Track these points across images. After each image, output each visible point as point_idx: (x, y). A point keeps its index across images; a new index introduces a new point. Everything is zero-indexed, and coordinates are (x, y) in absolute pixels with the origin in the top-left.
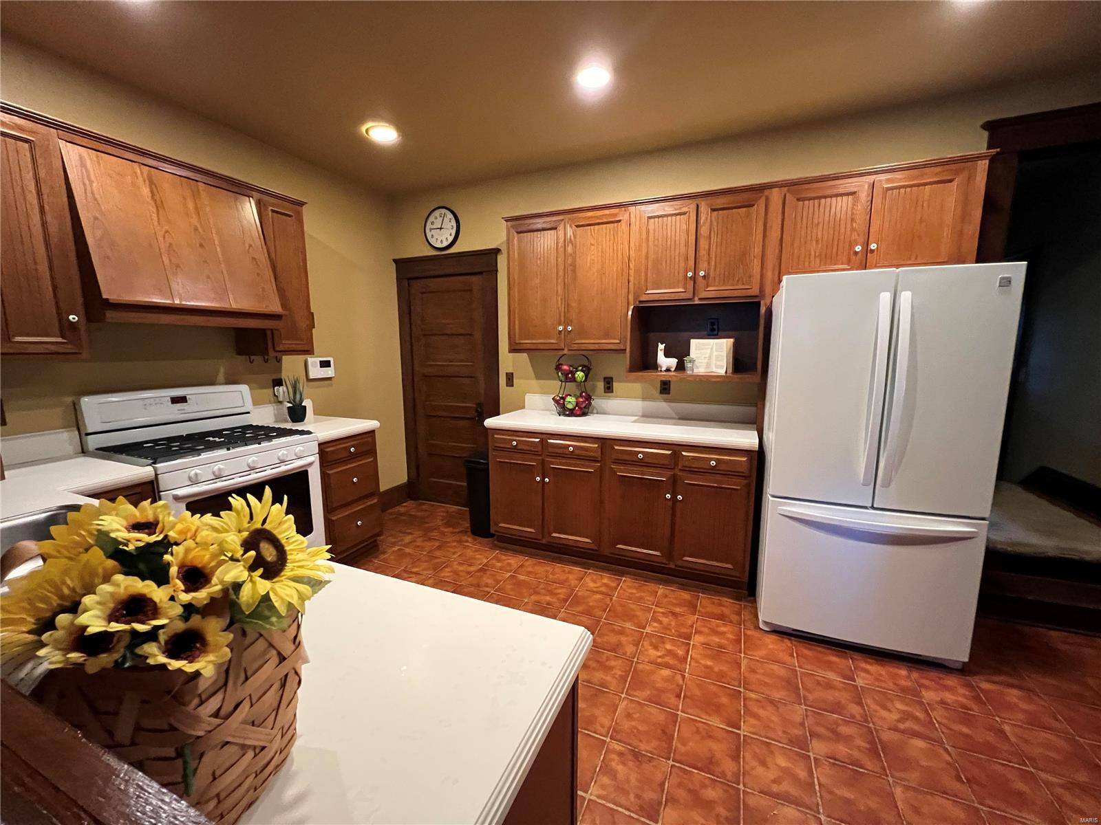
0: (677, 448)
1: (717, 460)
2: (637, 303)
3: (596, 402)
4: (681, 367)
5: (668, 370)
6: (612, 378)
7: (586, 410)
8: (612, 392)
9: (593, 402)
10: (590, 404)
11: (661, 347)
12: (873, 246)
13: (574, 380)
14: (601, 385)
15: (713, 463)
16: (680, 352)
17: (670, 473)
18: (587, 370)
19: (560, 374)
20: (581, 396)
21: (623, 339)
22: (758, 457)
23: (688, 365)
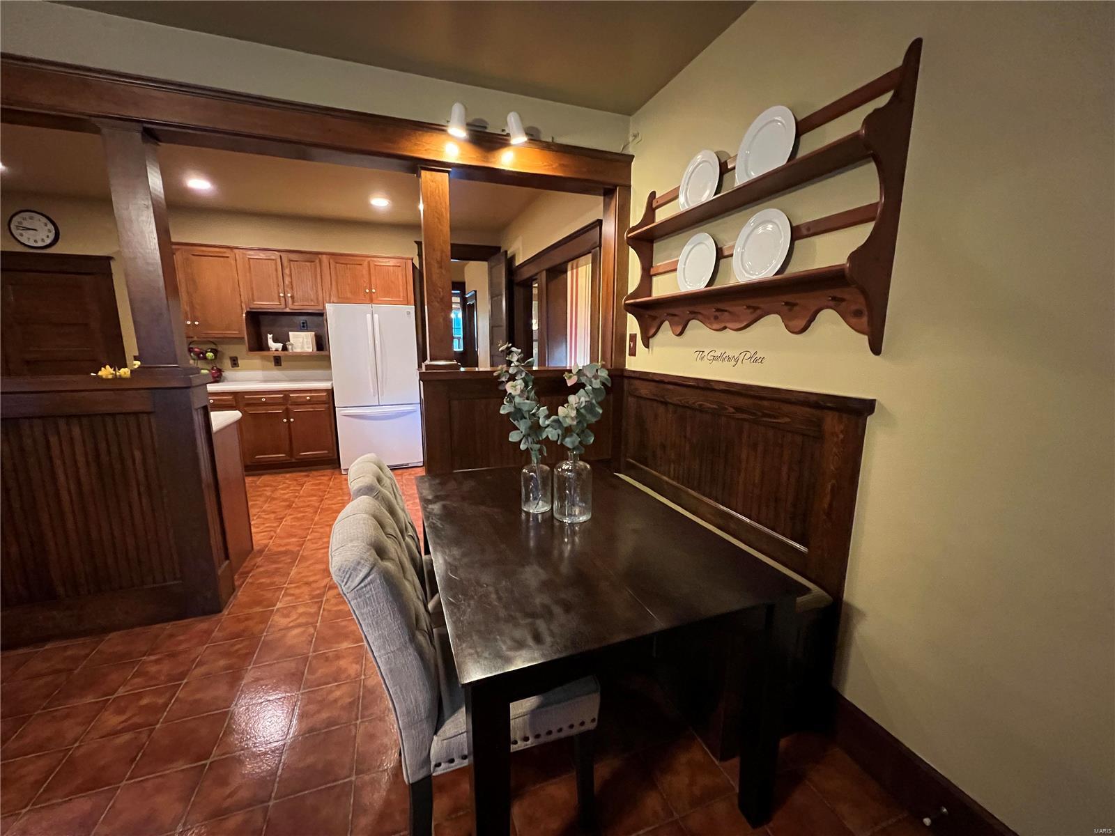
0: (286, 393)
1: (310, 396)
2: (248, 310)
3: (226, 374)
4: (285, 348)
5: (277, 350)
6: (237, 358)
7: (218, 379)
8: (238, 366)
9: (223, 374)
10: (221, 374)
11: (270, 336)
12: (374, 291)
13: (205, 358)
14: (227, 363)
15: (308, 398)
16: (283, 339)
17: (284, 407)
18: (215, 351)
19: (192, 354)
20: (213, 369)
21: (240, 331)
22: (331, 392)
23: (290, 347)
